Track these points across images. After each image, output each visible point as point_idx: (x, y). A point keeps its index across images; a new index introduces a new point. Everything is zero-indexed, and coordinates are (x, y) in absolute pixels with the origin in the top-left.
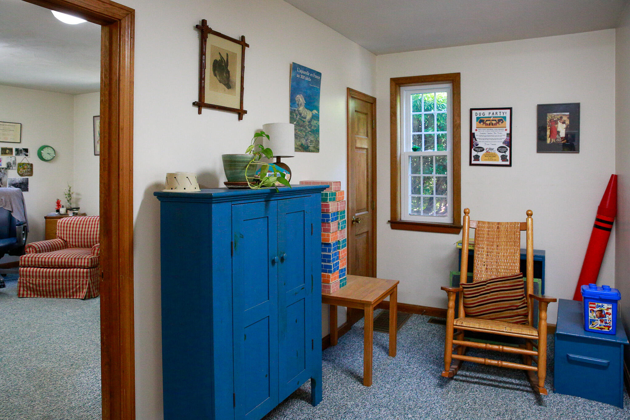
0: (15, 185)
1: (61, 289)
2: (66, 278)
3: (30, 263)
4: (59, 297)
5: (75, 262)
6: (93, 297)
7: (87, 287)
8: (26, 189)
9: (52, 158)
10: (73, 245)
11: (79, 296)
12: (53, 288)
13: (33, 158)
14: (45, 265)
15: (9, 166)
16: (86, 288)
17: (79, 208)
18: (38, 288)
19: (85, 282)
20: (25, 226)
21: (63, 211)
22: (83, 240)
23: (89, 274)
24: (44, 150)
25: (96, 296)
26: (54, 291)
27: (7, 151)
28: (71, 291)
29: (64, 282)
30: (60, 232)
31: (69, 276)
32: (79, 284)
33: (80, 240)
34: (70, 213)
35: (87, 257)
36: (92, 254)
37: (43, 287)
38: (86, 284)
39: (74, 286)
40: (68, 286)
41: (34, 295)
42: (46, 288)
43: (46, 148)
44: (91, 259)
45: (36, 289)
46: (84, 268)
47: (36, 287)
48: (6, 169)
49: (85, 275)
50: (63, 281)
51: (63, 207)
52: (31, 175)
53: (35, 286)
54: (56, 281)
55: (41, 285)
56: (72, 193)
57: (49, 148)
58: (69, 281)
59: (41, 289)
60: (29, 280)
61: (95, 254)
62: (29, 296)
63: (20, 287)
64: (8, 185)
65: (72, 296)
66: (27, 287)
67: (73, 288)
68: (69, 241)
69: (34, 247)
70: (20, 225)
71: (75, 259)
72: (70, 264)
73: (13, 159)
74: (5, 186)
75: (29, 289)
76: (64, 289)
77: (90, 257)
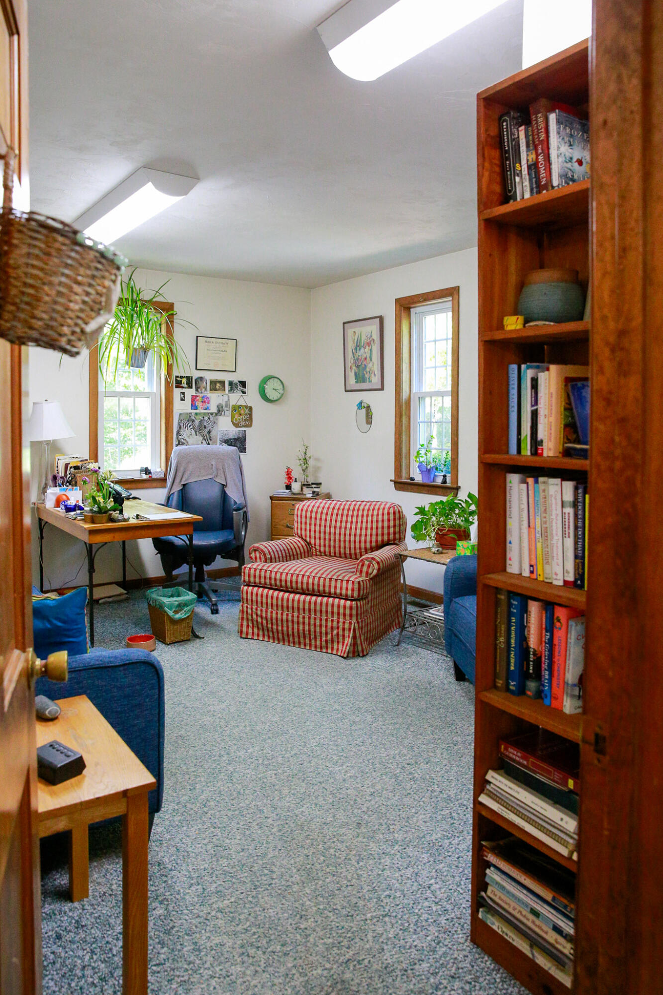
0: (228, 442)
1: (307, 633)
2: (315, 615)
3: (257, 580)
4: (302, 646)
5: (330, 586)
6: (361, 655)
7: (351, 635)
8: (243, 449)
9: (279, 396)
10: (320, 551)
11: (338, 650)
12: (293, 629)
13: (252, 398)
14: (281, 586)
15: (220, 411)
16: (349, 636)
17: (321, 484)
18: (270, 626)
19: (347, 626)
20: (245, 512)
21: (296, 487)
22: (337, 543)
23: (354, 612)
24: (268, 383)
25: (365, 653)
26: (296, 634)
27: (218, 385)
28: (324, 639)
29: (312, 622)
30: (299, 527)
31: (321, 611)
32: (338, 628)
33: (332, 543)
34: (308, 493)
35: (352, 579)
36: (358, 573)
37: (277, 625)
38: (350, 629)
39: (329, 630)
40: (318, 629)
41: (264, 636)
42: (282, 627)
43: (271, 380)
44: (359, 583)
45: (267, 627)
46: (346, 599)
47: (267, 623)
48: (216, 414)
49: (348, 612)
50: (309, 618)
51: (296, 481)
52: (250, 425)
53: (264, 622)
54: (298, 617)
55: (274, 621)
56: (310, 458)
57: (276, 380)
58: (321, 620)
59: (275, 627)
60: (256, 609)
61: (364, 574)
62: (256, 637)
63: (242, 618)
64: (218, 442)
65: (324, 647)
66: (252, 620)
67: (326, 634)
68: (315, 545)
69: (262, 551)
70: (238, 509)
71: (330, 579)
72: (321, 588)
73: (225, 398)
74: (215, 443)
75: (255, 624)
76: (312, 633)
77: (357, 580)
